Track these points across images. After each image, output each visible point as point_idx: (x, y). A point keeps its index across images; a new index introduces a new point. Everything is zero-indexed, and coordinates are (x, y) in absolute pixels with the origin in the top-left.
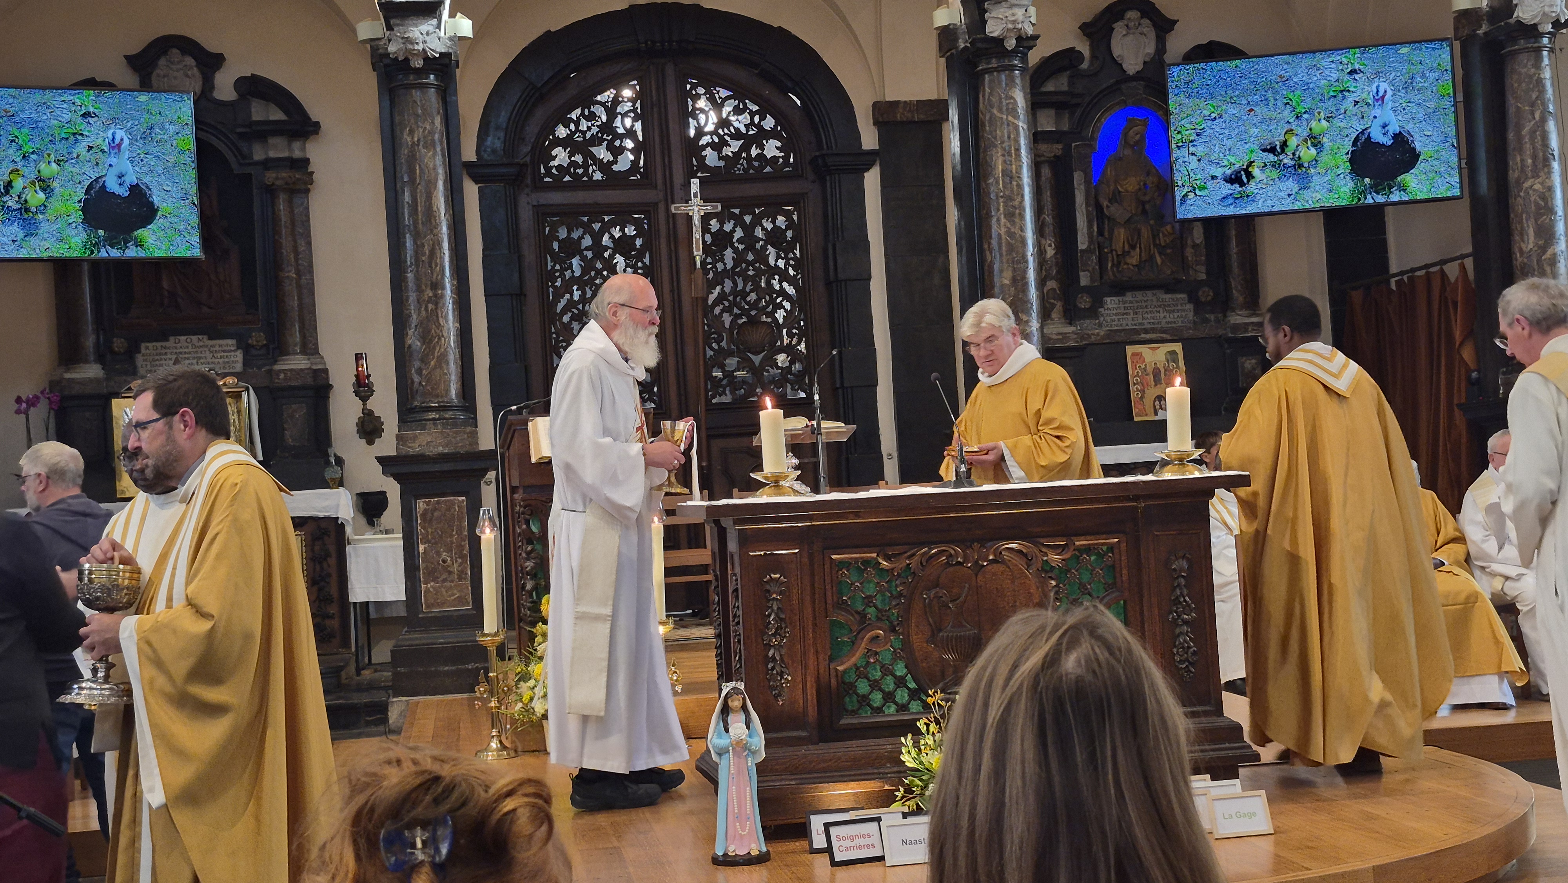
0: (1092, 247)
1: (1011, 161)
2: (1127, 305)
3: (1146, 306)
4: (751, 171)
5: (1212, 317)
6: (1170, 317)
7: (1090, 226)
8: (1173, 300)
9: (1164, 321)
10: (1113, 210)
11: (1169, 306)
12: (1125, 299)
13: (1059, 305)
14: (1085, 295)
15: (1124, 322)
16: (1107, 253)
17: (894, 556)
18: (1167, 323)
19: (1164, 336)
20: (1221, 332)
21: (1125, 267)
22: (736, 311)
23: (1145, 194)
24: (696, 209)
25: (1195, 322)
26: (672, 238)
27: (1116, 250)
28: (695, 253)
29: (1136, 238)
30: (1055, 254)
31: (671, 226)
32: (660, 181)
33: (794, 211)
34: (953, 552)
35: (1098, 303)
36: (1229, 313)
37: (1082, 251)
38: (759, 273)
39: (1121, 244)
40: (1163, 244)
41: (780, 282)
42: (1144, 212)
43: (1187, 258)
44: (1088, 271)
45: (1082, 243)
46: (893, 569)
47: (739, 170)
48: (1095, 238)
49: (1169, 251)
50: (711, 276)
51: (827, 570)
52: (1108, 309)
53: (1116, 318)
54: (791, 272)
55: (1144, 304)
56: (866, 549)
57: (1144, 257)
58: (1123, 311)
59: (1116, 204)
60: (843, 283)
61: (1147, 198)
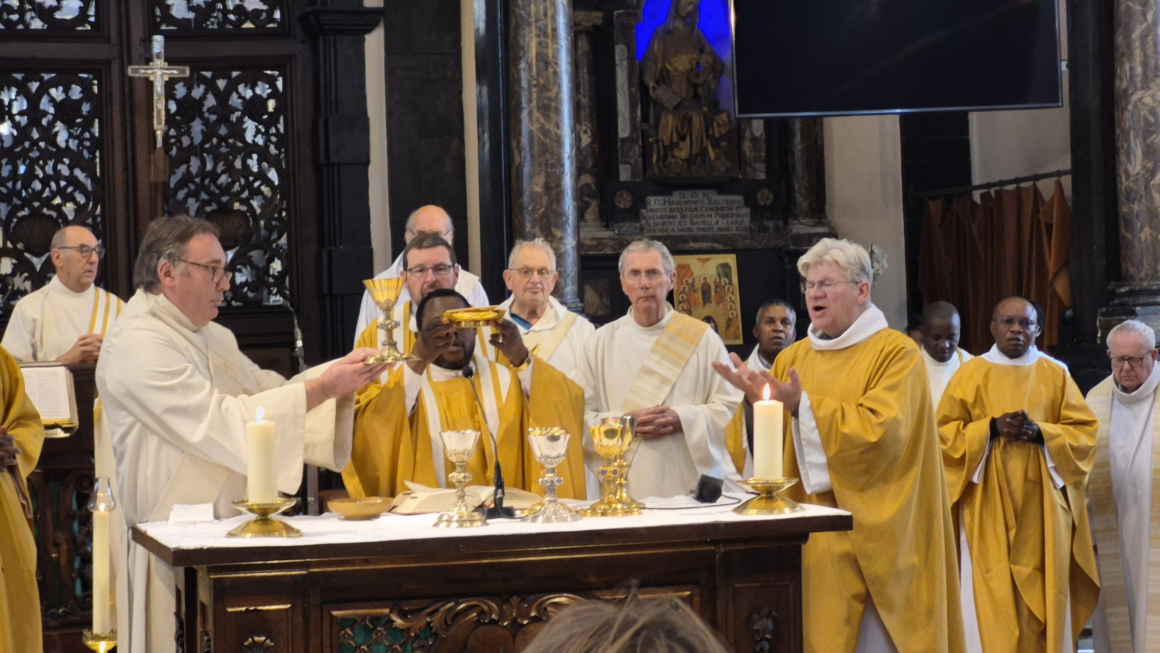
0: (635, 135)
1: (547, 43)
2: (673, 207)
3: (696, 209)
4: (229, 26)
5: (771, 224)
6: (723, 223)
7: (633, 111)
8: (727, 202)
9: (716, 227)
10: (661, 93)
11: (722, 209)
12: (671, 199)
13: (594, 205)
14: (624, 192)
15: (670, 227)
16: (652, 144)
17: (412, 612)
18: (720, 229)
19: (717, 246)
20: (780, 243)
21: (673, 160)
22: (204, 196)
23: (697, 76)
24: (159, 72)
25: (751, 230)
26: (127, 105)
27: (663, 142)
28: (156, 126)
29: (686, 125)
30: (592, 143)
31: (127, 90)
32: (114, 34)
33: (278, 76)
34: (485, 608)
35: (639, 203)
36: (790, 221)
37: (623, 140)
38: (234, 151)
39: (669, 134)
40: (717, 135)
41: (259, 162)
42: (696, 96)
43: (745, 153)
44: (629, 163)
45: (624, 130)
46: (409, 629)
47: (212, 24)
48: (638, 125)
49: (723, 144)
50: (174, 152)
51: (326, 630)
52: (651, 210)
53: (659, 220)
54: (273, 150)
55: (693, 206)
56: (376, 604)
57: (696, 149)
58: (668, 213)
59: (664, 86)
60: (335, 168)
61: (700, 81)
